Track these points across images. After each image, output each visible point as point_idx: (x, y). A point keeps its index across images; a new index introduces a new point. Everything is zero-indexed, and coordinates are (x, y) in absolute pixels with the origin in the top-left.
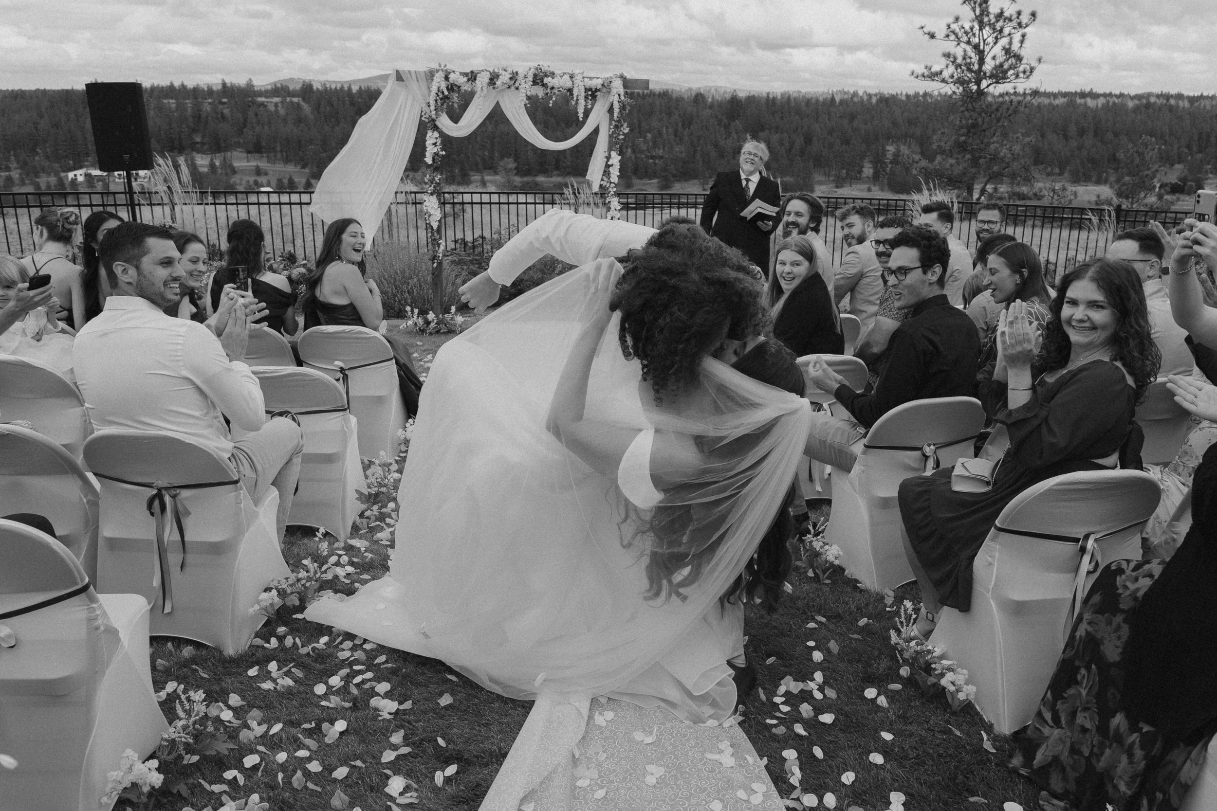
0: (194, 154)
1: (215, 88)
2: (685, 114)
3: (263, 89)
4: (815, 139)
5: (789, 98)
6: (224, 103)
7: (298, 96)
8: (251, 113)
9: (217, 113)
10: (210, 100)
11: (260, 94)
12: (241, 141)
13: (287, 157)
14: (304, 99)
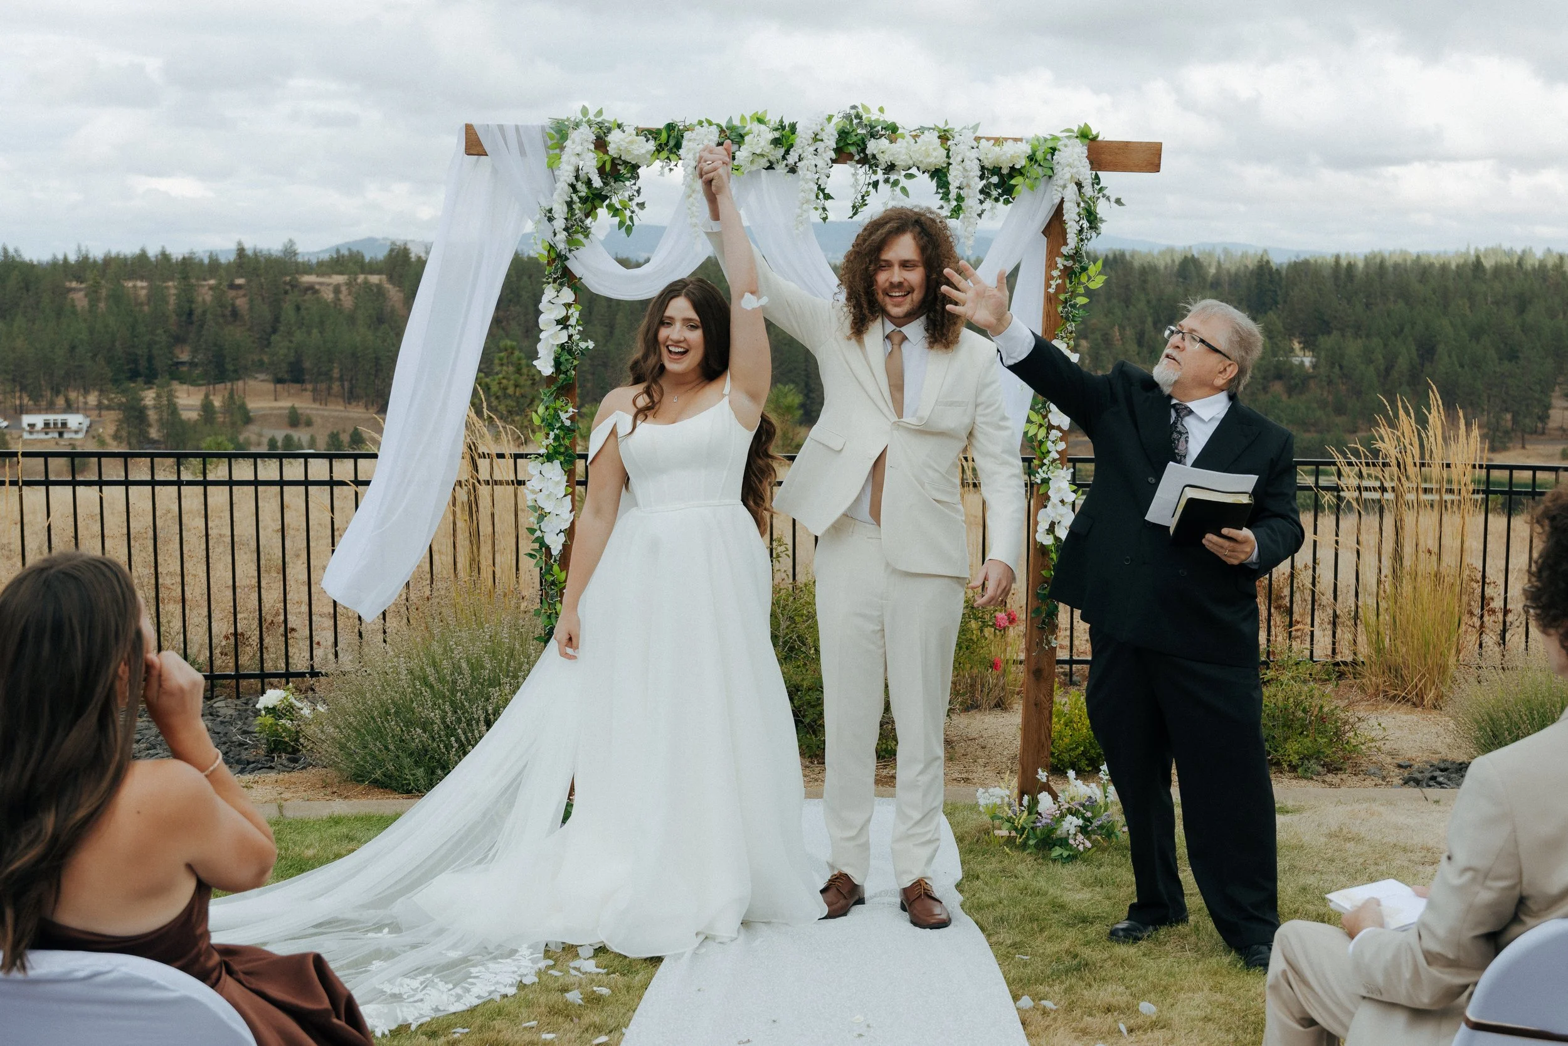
0: (175, 385)
1: (223, 260)
2: (1160, 300)
3: (314, 261)
4: (1441, 349)
5: (1382, 265)
6: (239, 287)
7: (379, 272)
8: (288, 307)
9: (223, 306)
10: (212, 282)
11: (308, 268)
12: (266, 359)
13: (351, 392)
14: (391, 279)
